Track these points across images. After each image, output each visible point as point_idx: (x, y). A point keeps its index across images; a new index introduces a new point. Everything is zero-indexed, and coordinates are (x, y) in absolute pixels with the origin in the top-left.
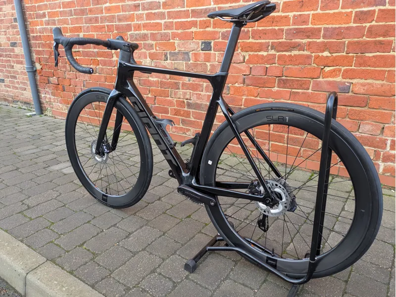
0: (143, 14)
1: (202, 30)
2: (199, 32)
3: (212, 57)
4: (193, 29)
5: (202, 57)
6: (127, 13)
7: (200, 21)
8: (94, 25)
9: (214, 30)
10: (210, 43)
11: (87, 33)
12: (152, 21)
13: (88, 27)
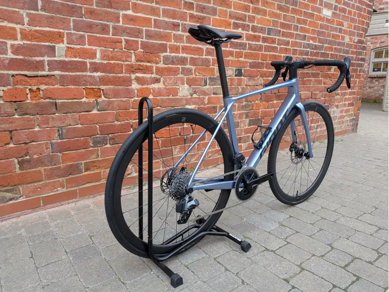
0: (184, 36)
1: (236, 59)
2: (235, 61)
3: (242, 82)
4: (230, 58)
5: (236, 82)
6: (162, 30)
7: (236, 52)
8: (98, 35)
9: (245, 60)
10: (242, 70)
11: (79, 47)
12: (193, 45)
13: (82, 37)
